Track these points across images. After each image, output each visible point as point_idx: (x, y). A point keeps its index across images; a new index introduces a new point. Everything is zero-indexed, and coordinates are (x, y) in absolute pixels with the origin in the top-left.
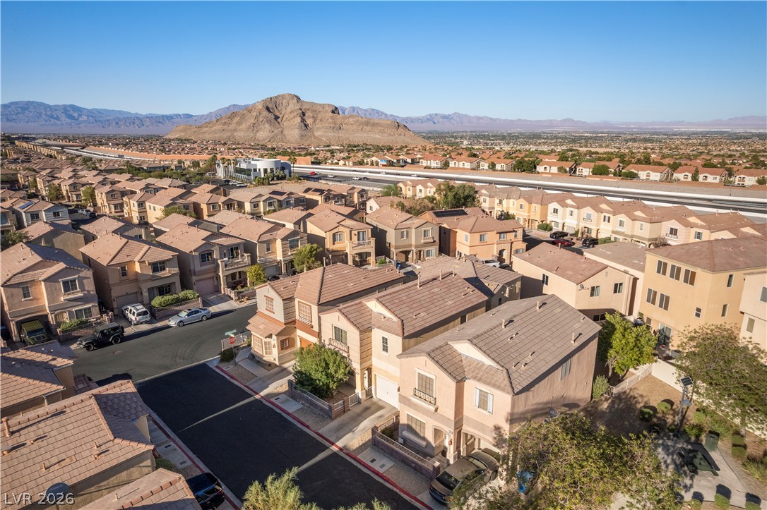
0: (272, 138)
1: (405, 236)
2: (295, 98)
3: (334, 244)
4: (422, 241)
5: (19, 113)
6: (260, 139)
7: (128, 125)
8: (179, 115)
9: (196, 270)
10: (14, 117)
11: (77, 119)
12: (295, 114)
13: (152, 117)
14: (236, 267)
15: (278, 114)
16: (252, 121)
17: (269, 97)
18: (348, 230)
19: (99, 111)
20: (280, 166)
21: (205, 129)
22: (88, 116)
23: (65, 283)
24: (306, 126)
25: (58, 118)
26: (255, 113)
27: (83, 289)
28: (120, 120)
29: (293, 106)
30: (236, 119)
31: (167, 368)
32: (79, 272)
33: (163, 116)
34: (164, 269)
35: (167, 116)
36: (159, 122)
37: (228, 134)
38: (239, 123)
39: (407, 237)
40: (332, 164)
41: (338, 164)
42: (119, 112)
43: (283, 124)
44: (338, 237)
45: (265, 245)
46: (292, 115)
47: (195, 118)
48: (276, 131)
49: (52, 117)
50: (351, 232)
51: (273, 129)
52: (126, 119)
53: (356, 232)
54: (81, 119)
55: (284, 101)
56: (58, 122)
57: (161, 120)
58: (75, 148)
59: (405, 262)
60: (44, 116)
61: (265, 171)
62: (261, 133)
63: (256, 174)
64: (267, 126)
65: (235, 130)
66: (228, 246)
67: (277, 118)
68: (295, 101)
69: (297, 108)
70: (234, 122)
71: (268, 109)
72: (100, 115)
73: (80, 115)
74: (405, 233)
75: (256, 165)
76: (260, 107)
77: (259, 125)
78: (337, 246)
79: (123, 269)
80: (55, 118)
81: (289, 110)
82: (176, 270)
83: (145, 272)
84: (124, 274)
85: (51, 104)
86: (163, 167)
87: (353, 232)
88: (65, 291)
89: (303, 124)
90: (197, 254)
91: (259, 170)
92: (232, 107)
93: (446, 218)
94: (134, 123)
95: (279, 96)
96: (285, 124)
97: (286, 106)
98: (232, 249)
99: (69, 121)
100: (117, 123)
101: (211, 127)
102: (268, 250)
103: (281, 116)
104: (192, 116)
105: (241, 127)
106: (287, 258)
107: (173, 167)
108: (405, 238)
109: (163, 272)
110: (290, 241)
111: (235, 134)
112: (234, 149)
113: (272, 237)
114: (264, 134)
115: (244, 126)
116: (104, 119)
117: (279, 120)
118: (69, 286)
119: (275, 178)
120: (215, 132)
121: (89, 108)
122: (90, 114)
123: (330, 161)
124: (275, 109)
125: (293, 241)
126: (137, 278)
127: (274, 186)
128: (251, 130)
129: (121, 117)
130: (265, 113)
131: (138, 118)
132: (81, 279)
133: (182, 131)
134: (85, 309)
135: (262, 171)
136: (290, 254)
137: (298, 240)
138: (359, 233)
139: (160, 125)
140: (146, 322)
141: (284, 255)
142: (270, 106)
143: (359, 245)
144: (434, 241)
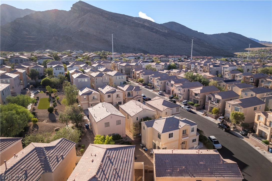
34: (197, 96)
79: (192, 92)
83: (193, 95)
88: (179, 91)
90: (207, 96)
132: (181, 89)
134: (180, 96)
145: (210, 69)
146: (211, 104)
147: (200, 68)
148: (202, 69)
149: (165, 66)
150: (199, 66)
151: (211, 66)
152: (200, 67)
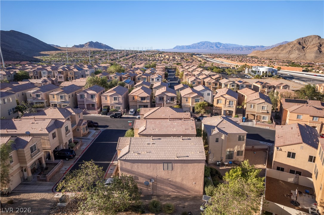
0: (298, 57)
1: (252, 107)
2: (318, 37)
3: (217, 104)
4: (261, 111)
5: (202, 46)
6: (291, 58)
7: (237, 50)
8: (259, 46)
9: (157, 102)
10: (200, 47)
11: (219, 48)
12: (315, 45)
13: (247, 47)
14: (170, 104)
15: (305, 46)
16: (289, 49)
17: (302, 37)
18: (224, 99)
19: (227, 45)
20: (271, 71)
21: (265, 53)
22: (223, 46)
23: (114, 98)
24: (320, 52)
25: (213, 47)
26: (292, 45)
27: (118, 101)
28: (234, 48)
29: (316, 41)
30: (281, 48)
31: (118, 128)
32: (118, 95)
33: (251, 47)
34: (145, 100)
35: (253, 47)
36: (249, 49)
37: (275, 55)
38: (282, 50)
39: (254, 107)
40: (315, 72)
41: (318, 72)
42: (235, 45)
43: (306, 51)
44: (220, 101)
45: (186, 99)
46: (314, 46)
47: (265, 48)
48: (301, 54)
49: (211, 47)
50: (226, 100)
51: (300, 53)
52: (236, 48)
53: (228, 101)
54: (220, 48)
55: (311, 39)
56: (213, 49)
57: (250, 48)
58: (211, 58)
59: (252, 120)
60: (209, 47)
61: (263, 72)
62: (293, 55)
63: (259, 73)
64: (297, 52)
65: (280, 53)
66: (170, 97)
67: (303, 47)
68: (317, 39)
69: (318, 42)
70: (280, 49)
71: (300, 43)
72: (228, 46)
73: (220, 46)
74: (253, 106)
75: (259, 69)
76: (295, 42)
77: (292, 51)
78: (219, 105)
79: (133, 97)
80: (212, 47)
81: (312, 43)
82: (149, 101)
83: (138, 100)
84: (134, 99)
85: (212, 42)
86: (227, 67)
87: (227, 101)
88: (114, 100)
89: (318, 51)
90: (158, 97)
91: (260, 72)
92: (284, 43)
93: (291, 103)
94: (239, 49)
95: (308, 36)
96: (308, 51)
97: (311, 42)
98: (172, 98)
99: (217, 48)
100: (233, 49)
101: (268, 52)
102: (187, 101)
103: (306, 47)
104: (264, 47)
105: (283, 52)
106: (193, 106)
107: (231, 68)
108: (252, 108)
109: (144, 101)
110: (196, 99)
111: (279, 55)
112: (273, 62)
113: (189, 96)
114: (294, 56)
115: (284, 51)
116: (228, 48)
117: (305, 49)
118: (115, 99)
119: (267, 76)
120: (270, 54)
121: (224, 43)
122: (224, 46)
123: (314, 71)
124: (304, 43)
125: (197, 99)
126: (136, 102)
127: (263, 79)
128: (287, 54)
129: (235, 47)
130: (298, 45)
131: (241, 47)
132: (119, 97)
133: (255, 53)
134: (119, 107)
135: (262, 72)
136: (194, 104)
137: (199, 99)
138: (230, 101)
139: (249, 50)
140: (132, 115)
141: (192, 104)
142: (301, 42)
143: (229, 107)
144: (268, 113)
145: (74, 73)
146: (167, 104)
147: (58, 75)
148: (61, 75)
149: (9, 76)
150: (56, 72)
151: (75, 70)
152: (58, 73)
